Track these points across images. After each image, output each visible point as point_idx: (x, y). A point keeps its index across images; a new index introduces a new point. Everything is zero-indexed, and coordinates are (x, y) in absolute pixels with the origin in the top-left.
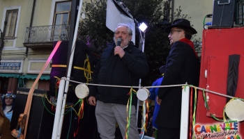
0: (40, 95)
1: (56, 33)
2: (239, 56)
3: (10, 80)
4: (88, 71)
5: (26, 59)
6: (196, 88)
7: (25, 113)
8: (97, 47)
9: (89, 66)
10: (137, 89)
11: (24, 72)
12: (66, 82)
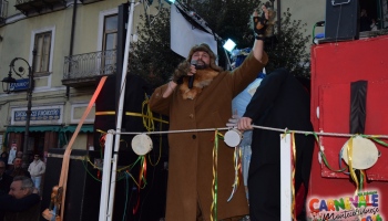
0: (80, 158)
1: (107, 63)
3: (47, 135)
4: (149, 118)
5: (68, 103)
7: (60, 185)
11: (66, 122)
12: (115, 136)
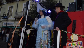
0: (16, 33)
1: (24, 14)
2: (76, 20)
3: (10, 28)
5: (15, 22)
7: (12, 38)
12: (24, 29)
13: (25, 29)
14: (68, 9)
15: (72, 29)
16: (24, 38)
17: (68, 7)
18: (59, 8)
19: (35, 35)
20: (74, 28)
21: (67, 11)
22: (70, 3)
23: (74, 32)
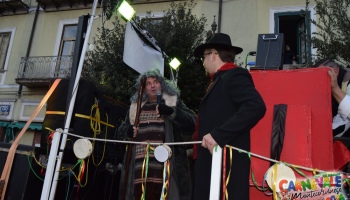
0: (25, 153)
1: (62, 67)
2: (286, 106)
4: (96, 121)
5: (19, 100)
6: (231, 148)
7: (3, 177)
8: (114, 86)
9: (98, 113)
10: (155, 146)
11: (15, 119)
12: (62, 135)
13: (69, 137)
14: (253, 59)
15: (272, 143)
16: (60, 177)
17: (255, 49)
18: (214, 51)
19: (108, 165)
20: (279, 138)
21: (248, 68)
22: (260, 36)
23: (277, 154)
